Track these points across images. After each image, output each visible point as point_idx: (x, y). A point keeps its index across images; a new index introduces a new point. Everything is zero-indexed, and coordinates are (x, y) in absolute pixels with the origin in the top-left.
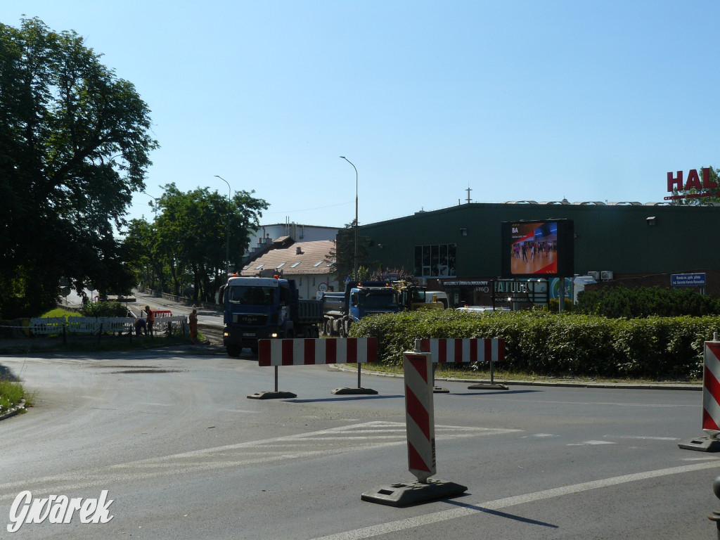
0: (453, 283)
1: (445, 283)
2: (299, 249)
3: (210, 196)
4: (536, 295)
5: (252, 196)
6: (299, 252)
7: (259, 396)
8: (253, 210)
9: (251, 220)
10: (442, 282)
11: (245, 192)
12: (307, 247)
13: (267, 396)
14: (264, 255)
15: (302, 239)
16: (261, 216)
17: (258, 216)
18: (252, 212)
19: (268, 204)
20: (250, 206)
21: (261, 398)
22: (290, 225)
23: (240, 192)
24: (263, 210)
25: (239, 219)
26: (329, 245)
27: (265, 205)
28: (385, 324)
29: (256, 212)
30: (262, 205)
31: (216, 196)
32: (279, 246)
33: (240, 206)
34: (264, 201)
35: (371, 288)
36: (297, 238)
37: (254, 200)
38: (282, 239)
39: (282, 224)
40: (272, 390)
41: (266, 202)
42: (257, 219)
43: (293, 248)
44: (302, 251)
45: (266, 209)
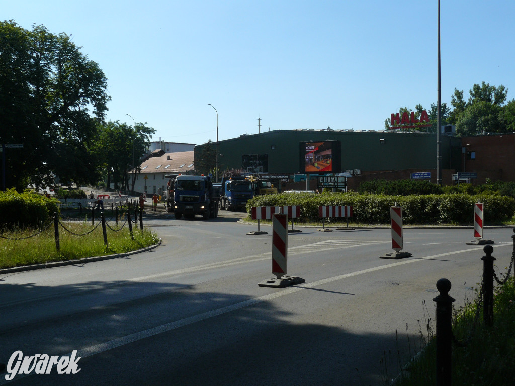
0: (267, 177)
1: (262, 177)
2: (169, 157)
3: (120, 126)
4: (339, 184)
5: (146, 126)
6: (169, 159)
7: (253, 233)
8: (146, 134)
9: (146, 140)
10: (261, 177)
11: (141, 123)
12: (174, 155)
13: (256, 234)
14: (147, 161)
15: (168, 150)
16: (151, 138)
17: (149, 138)
18: (146, 135)
19: (155, 131)
20: (144, 131)
21: (254, 234)
22: (162, 142)
23: (139, 123)
24: (152, 134)
25: (138, 139)
26: (191, 154)
27: (153, 131)
28: (272, 200)
29: (148, 135)
30: (152, 131)
31: (124, 126)
32: (156, 155)
33: (139, 131)
34: (153, 129)
35: (237, 181)
36: (166, 151)
37: (147, 128)
38: (157, 151)
39: (157, 142)
40: (257, 231)
41: (155, 129)
42: (149, 139)
43: (165, 156)
44: (171, 158)
45: (154, 133)
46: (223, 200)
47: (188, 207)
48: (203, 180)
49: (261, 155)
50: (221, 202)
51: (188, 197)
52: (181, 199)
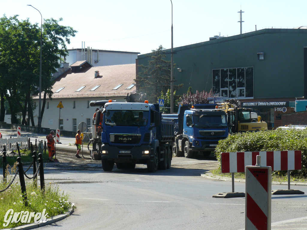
0: (252, 104)
1: (244, 104)
2: (97, 73)
3: (21, 25)
5: (60, 24)
6: (98, 76)
7: (225, 195)
8: (61, 37)
9: (60, 47)
10: (242, 103)
11: (53, 20)
12: (105, 71)
13: (229, 196)
14: (63, 79)
15: (96, 62)
16: (69, 43)
17: (66, 43)
18: (60, 39)
19: (75, 31)
20: (57, 33)
21: (225, 197)
22: (86, 50)
23: (49, 20)
24: (70, 37)
25: (48, 46)
26: (131, 69)
27: (72, 32)
28: (257, 141)
29: (64, 39)
30: (70, 32)
31: (25, 25)
32: (76, 70)
33: (49, 33)
34: (71, 29)
35: (203, 110)
36: (92, 63)
37: (62, 28)
38: (79, 63)
39: (78, 49)
40: (230, 191)
41: (74, 29)
42: (65, 45)
43: (91, 72)
44: (100, 75)
45: (74, 35)
46: (180, 141)
47: (123, 152)
48: (148, 109)
49: (243, 70)
50: (177, 143)
51: (123, 137)
52: (112, 139)
